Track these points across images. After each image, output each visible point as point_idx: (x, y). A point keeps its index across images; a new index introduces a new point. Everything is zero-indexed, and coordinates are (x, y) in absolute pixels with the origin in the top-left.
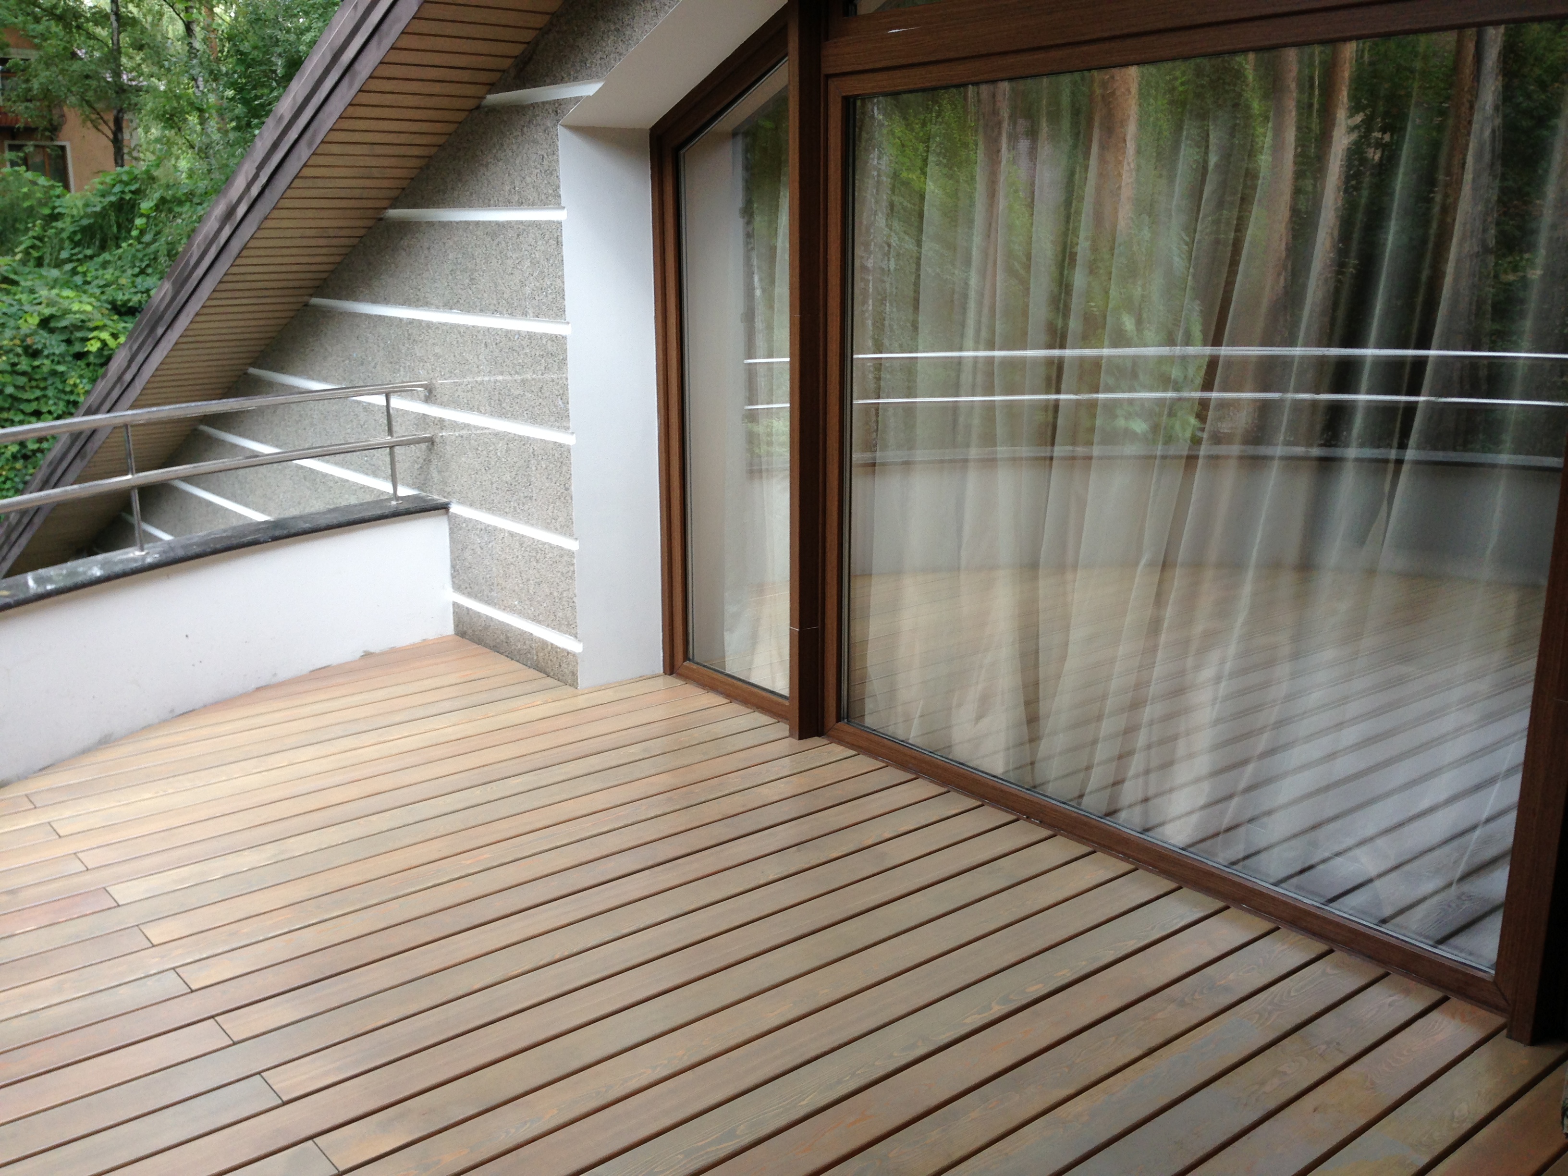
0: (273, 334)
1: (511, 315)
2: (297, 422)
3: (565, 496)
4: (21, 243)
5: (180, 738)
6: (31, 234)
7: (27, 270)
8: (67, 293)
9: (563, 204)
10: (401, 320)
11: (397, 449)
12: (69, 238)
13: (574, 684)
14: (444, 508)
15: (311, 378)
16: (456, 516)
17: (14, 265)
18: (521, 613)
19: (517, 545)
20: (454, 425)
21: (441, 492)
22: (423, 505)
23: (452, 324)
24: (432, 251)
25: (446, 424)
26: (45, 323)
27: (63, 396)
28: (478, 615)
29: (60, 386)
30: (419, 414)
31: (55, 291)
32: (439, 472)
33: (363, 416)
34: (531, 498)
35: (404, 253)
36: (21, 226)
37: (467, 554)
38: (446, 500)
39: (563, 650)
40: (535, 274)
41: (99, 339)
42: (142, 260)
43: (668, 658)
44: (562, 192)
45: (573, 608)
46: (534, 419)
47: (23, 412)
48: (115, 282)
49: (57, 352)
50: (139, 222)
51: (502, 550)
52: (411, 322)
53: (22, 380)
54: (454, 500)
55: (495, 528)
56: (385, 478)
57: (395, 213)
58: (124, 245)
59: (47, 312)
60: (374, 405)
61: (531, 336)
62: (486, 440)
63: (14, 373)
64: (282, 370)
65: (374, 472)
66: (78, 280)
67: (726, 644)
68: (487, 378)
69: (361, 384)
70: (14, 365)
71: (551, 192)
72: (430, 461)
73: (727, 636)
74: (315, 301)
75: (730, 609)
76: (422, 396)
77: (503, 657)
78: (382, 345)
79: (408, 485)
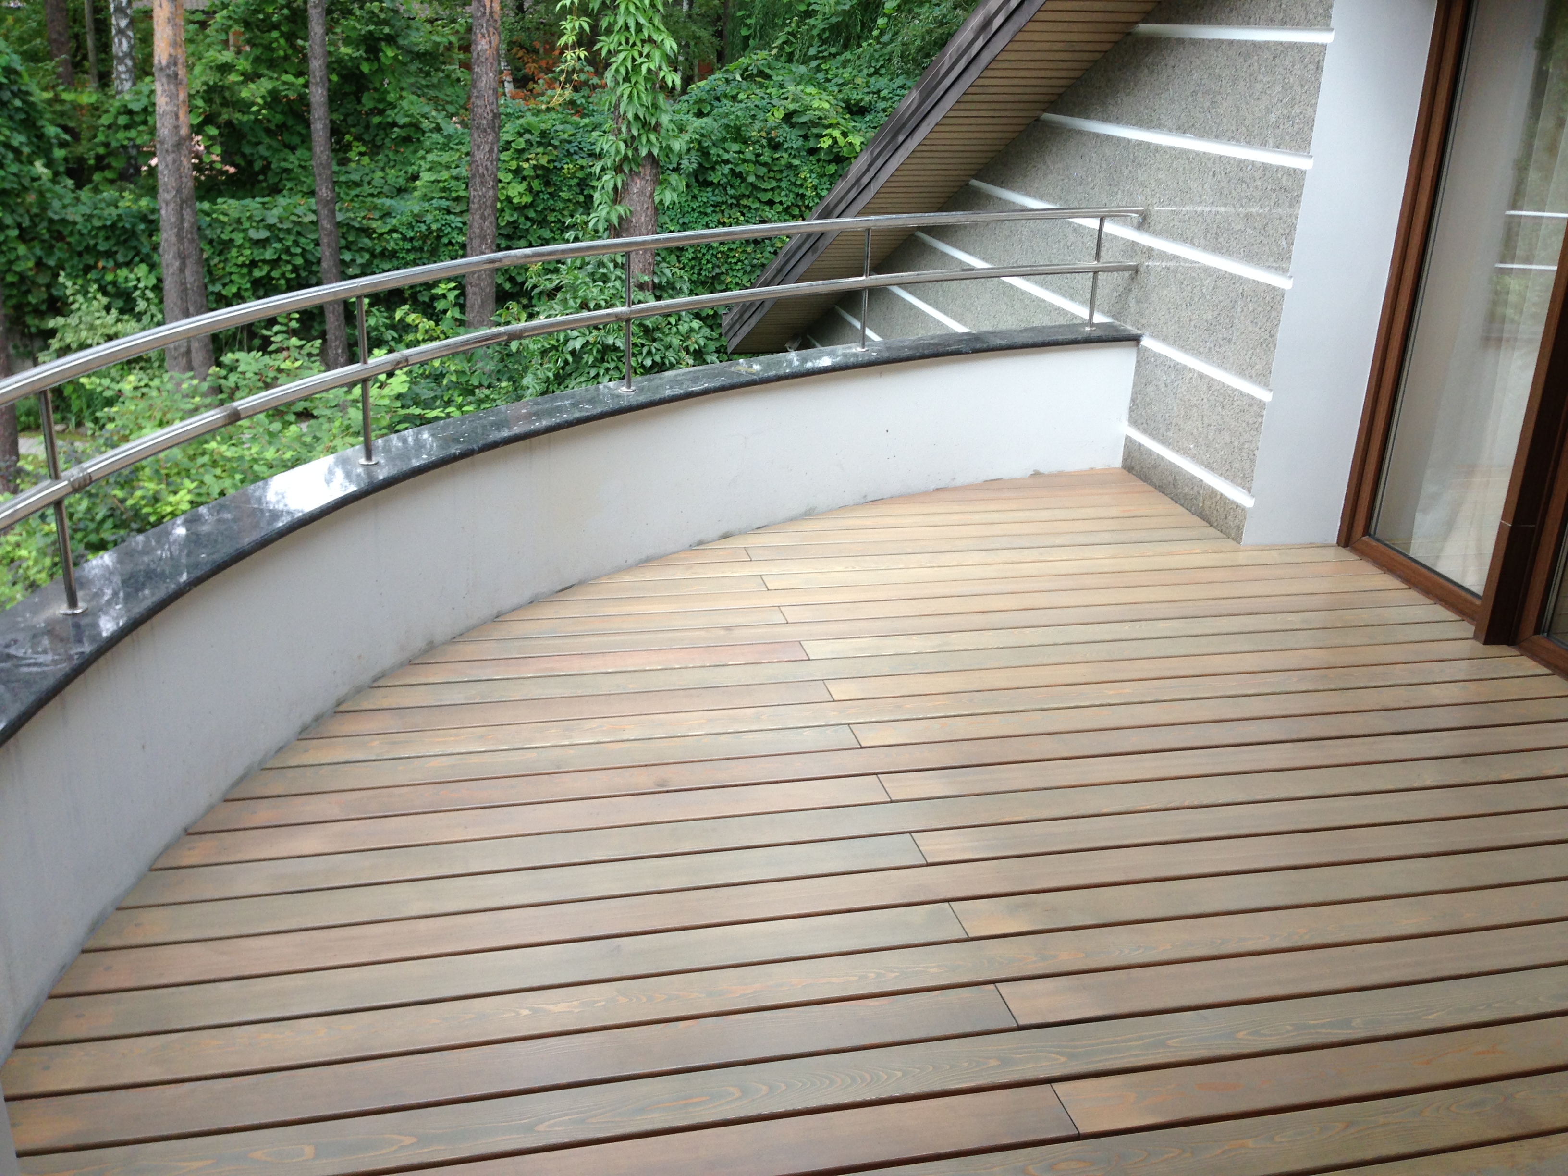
0: (1001, 148)
1: (1249, 144)
2: (1007, 237)
3: (1268, 343)
4: (777, 38)
5: (869, 522)
6: (787, 29)
7: (779, 65)
8: (811, 89)
9: (1332, 26)
10: (1129, 141)
11: (1101, 276)
12: (818, 35)
13: (1238, 539)
14: (1135, 339)
15: (1028, 194)
16: (1146, 349)
17: (769, 59)
18: (1195, 458)
19: (1205, 388)
20: (1163, 255)
21: (1135, 323)
22: (1115, 334)
23: (1182, 149)
24: (1177, 70)
25: (1155, 253)
26: (788, 117)
27: (794, 189)
28: (1150, 452)
29: (793, 180)
30: (1128, 241)
31: (800, 87)
32: (1138, 302)
33: (1072, 237)
34: (1230, 341)
35: (1146, 71)
36: (779, 22)
37: (1150, 389)
38: (1139, 332)
39: (1233, 502)
40: (1285, 101)
41: (831, 137)
42: (877, 61)
43: (1345, 529)
44: (1334, 12)
45: (1253, 461)
46: (1251, 257)
47: (760, 201)
48: (851, 81)
49: (795, 146)
50: (881, 21)
51: (1188, 390)
52: (1140, 144)
53: (763, 171)
54: (1147, 333)
55: (1185, 367)
56: (1082, 303)
57: (1145, 28)
58: (864, 44)
59: (792, 107)
60: (1085, 228)
61: (1265, 167)
62: (1194, 274)
63: (757, 163)
64: (1002, 184)
65: (1072, 296)
66: (821, 76)
67: (1416, 523)
68: (1208, 209)
69: (1076, 205)
70: (758, 155)
71: (1321, 11)
72: (1130, 290)
73: (1419, 517)
74: (1047, 116)
75: (1429, 488)
76: (1135, 222)
77: (1166, 498)
78: (1104, 166)
79: (1103, 312)
